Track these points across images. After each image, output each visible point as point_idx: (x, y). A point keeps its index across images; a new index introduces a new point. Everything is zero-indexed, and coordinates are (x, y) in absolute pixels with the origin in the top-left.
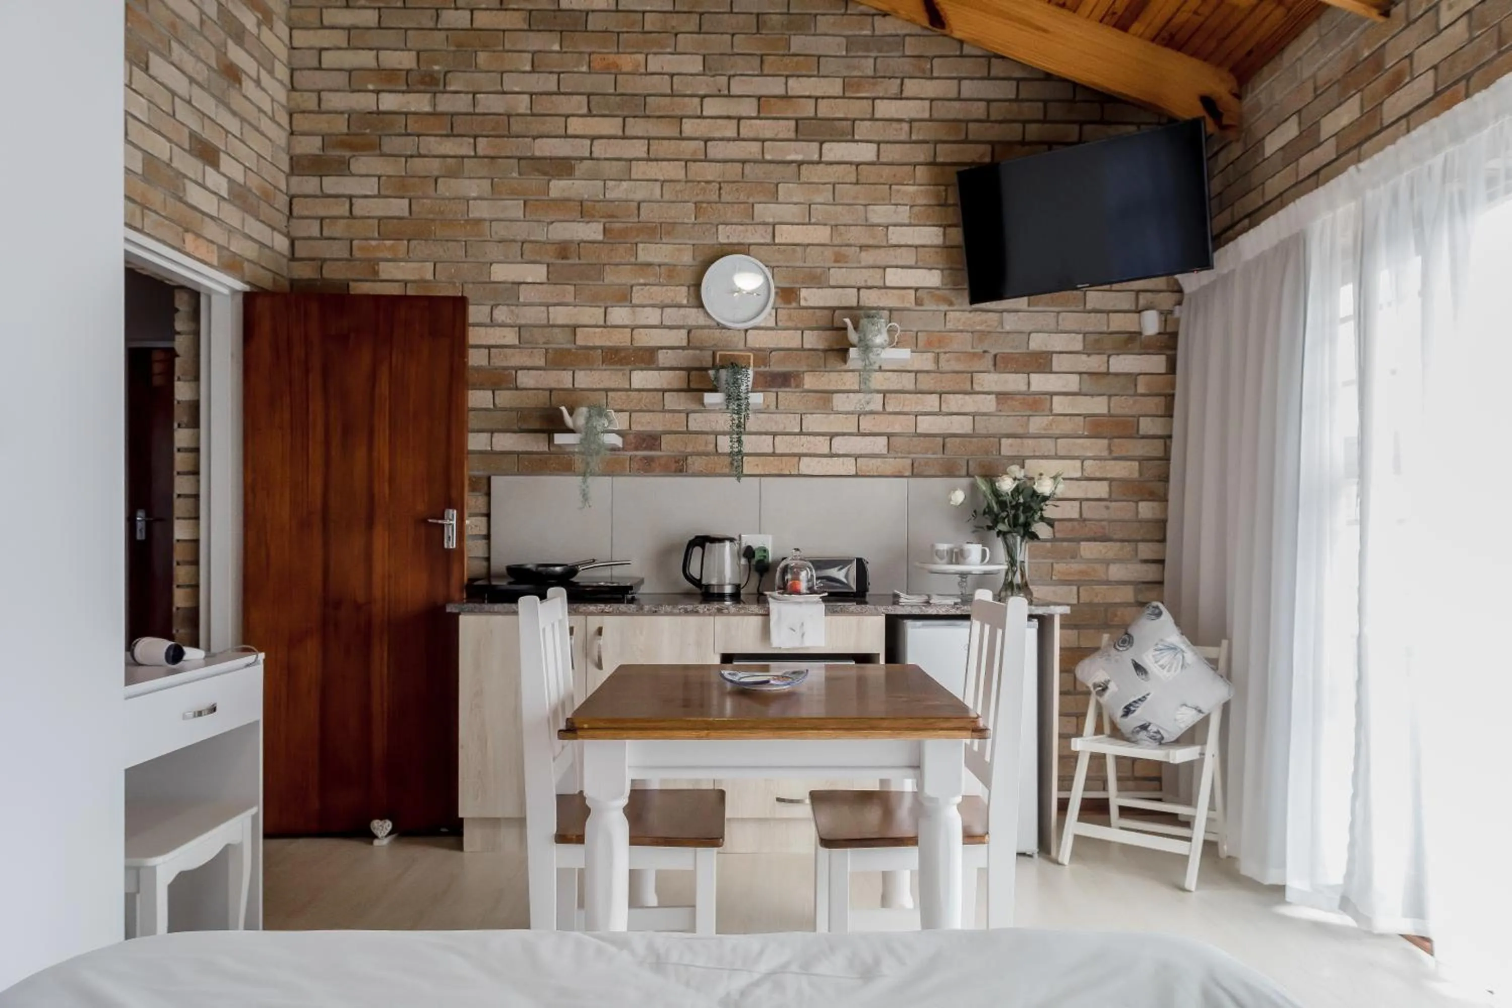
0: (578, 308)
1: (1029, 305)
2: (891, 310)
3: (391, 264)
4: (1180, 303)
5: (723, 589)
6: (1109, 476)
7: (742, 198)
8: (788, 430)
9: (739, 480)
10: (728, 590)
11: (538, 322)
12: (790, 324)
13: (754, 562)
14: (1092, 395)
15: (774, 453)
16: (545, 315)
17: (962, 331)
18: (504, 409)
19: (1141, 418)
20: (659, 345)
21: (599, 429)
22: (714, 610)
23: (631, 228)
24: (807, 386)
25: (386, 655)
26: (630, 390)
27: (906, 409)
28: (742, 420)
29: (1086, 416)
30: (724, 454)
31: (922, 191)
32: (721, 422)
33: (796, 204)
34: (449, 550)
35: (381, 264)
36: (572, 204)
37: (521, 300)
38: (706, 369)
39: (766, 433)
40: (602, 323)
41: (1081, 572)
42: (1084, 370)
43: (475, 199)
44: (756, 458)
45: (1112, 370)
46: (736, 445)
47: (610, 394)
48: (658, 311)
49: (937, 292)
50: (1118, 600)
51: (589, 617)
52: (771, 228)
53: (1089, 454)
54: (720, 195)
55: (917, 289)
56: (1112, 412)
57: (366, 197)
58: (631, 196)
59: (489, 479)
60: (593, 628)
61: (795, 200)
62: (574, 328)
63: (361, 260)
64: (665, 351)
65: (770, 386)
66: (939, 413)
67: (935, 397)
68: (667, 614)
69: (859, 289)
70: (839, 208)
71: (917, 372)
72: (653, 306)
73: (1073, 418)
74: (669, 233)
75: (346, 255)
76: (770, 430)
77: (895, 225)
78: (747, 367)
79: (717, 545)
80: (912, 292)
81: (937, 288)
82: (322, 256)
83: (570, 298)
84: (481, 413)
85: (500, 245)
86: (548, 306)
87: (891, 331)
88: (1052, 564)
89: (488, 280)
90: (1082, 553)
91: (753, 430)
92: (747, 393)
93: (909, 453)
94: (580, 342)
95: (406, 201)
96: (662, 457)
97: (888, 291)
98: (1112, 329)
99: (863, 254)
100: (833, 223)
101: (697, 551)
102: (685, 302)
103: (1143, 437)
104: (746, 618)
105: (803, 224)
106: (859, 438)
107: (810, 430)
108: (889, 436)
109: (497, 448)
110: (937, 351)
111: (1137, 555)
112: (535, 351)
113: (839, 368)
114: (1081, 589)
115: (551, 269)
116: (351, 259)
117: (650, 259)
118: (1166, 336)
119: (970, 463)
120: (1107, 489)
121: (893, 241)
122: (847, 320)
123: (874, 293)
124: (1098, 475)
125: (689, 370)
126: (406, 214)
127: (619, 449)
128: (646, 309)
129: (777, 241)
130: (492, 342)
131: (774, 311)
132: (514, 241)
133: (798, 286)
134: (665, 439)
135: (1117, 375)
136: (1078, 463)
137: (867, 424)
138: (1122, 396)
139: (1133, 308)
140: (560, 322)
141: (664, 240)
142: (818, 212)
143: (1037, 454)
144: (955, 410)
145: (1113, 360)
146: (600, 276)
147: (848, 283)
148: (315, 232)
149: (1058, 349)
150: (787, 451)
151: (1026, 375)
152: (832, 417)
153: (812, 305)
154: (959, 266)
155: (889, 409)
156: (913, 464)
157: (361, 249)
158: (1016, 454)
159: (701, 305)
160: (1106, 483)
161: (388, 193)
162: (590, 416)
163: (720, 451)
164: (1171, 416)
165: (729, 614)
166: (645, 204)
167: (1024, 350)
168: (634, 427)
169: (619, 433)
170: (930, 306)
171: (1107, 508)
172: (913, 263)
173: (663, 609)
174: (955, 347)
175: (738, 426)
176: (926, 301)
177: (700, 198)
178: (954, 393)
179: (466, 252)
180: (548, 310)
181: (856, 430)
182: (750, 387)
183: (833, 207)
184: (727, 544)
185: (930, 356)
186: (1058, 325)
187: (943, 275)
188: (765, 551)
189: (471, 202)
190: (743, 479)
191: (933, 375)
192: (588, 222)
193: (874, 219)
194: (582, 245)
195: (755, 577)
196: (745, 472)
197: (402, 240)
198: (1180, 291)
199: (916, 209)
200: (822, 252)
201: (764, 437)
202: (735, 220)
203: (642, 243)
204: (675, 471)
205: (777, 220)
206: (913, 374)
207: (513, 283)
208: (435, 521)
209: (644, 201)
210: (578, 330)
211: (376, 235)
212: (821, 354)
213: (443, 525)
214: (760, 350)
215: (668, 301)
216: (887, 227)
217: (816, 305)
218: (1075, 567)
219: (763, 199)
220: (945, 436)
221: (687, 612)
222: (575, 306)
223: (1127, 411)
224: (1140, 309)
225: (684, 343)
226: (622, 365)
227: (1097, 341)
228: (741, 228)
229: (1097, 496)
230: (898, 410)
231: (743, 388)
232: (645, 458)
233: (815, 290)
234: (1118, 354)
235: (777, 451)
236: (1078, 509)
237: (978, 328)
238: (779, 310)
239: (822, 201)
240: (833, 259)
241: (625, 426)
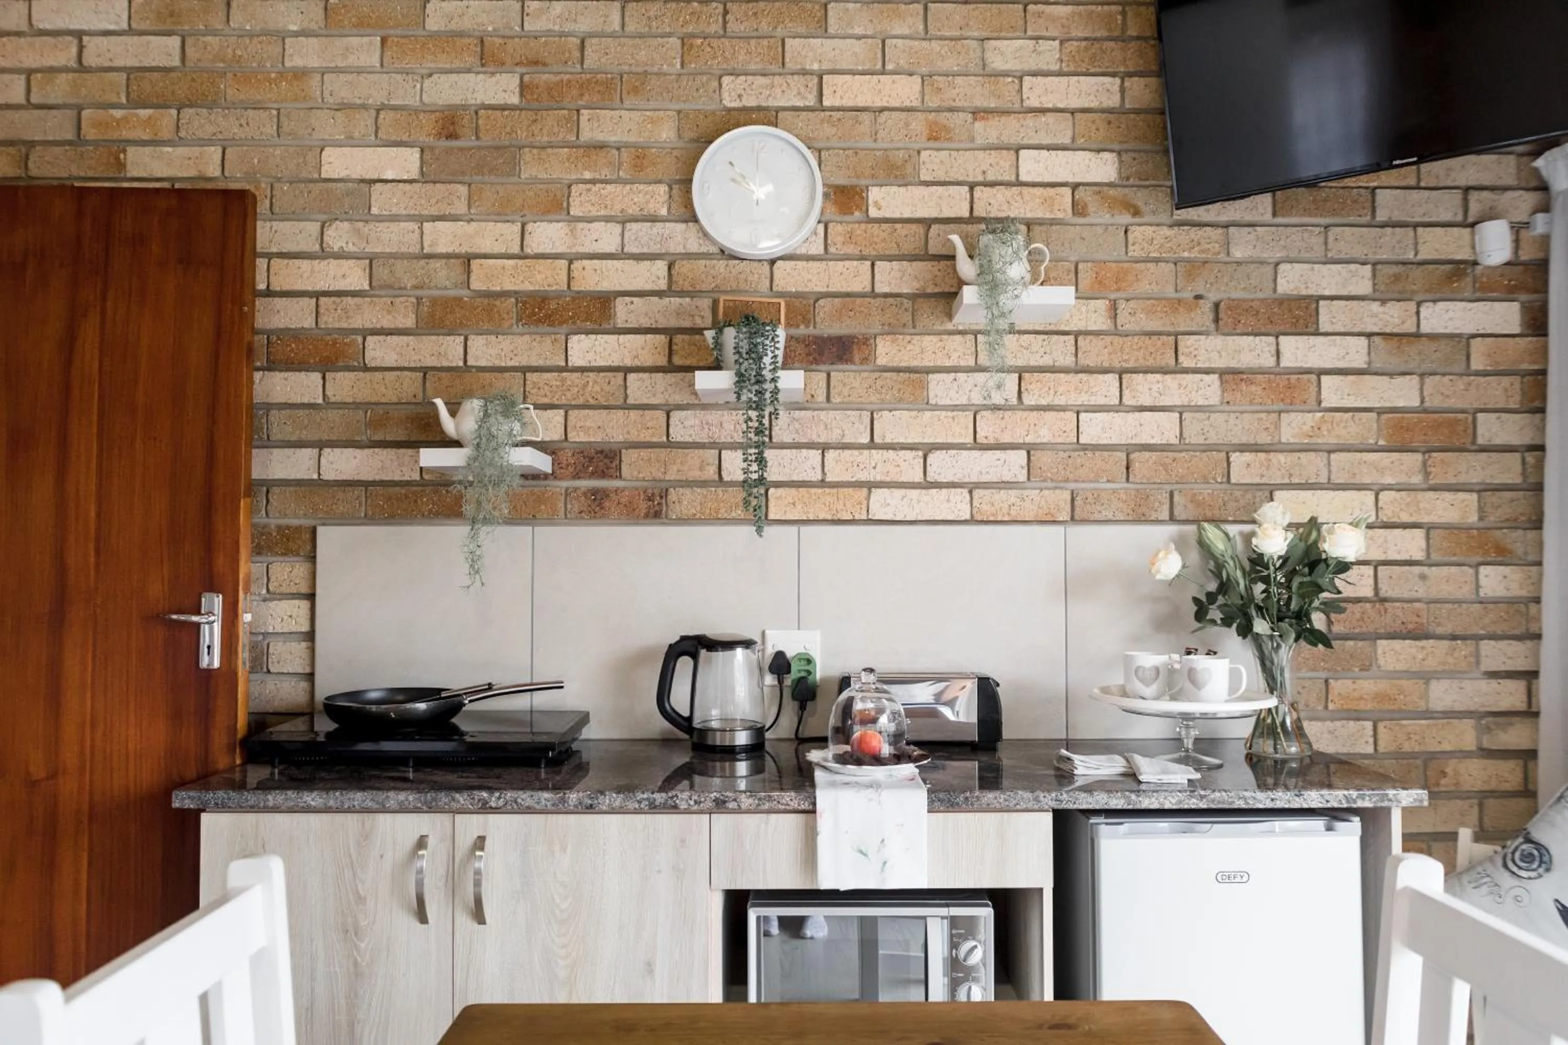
0: (474, 224)
1: (1274, 214)
2: (1029, 224)
3: (148, 150)
4: (1545, 208)
5: (733, 738)
6: (1426, 519)
7: (765, 27)
8: (846, 440)
9: (759, 531)
10: (742, 738)
11: (404, 249)
12: (850, 250)
13: (788, 681)
14: (1391, 375)
15: (823, 481)
16: (417, 235)
17: (1157, 261)
18: (342, 405)
19: (1479, 415)
20: (618, 288)
21: (502, 437)
22: (709, 804)
23: (569, 81)
24: (881, 361)
25: (84, 876)
26: (565, 369)
27: (1060, 401)
28: (766, 421)
29: (1381, 411)
30: (732, 484)
31: (1080, 14)
32: (729, 426)
33: (859, 38)
34: (209, 672)
35: (131, 150)
36: (467, 41)
37: (375, 210)
38: (699, 331)
39: (810, 446)
40: (516, 250)
41: (1380, 697)
42: (1376, 329)
43: (296, 34)
44: (793, 491)
45: (1425, 328)
46: (755, 467)
47: (531, 377)
48: (618, 228)
49: (1112, 192)
50: (1447, 747)
51: (459, 818)
52: (815, 80)
53: (1388, 480)
54: (725, 23)
55: (1075, 187)
56: (1427, 404)
57: (107, 33)
58: (569, 27)
59: (314, 531)
60: (465, 840)
61: (858, 31)
62: (467, 260)
63: (96, 143)
64: (628, 299)
65: (816, 361)
66: (1120, 407)
67: (1112, 379)
68: (612, 811)
69: (972, 187)
70: (935, 45)
71: (1077, 334)
72: (608, 219)
73: (1358, 415)
74: (635, 90)
75: (70, 135)
76: (816, 439)
77: (1034, 74)
78: (775, 323)
79: (720, 656)
80: (1067, 191)
81: (1110, 185)
82: (28, 137)
83: (460, 207)
84: (301, 413)
85: (339, 114)
86: (421, 220)
87: (1034, 259)
88: (1326, 681)
89: (316, 176)
90: (1381, 661)
91: (788, 439)
92: (774, 370)
93: (1067, 480)
94: (477, 284)
95: (175, 41)
96: (624, 489)
97: (1026, 190)
98: (1421, 257)
99: (978, 125)
100: (924, 70)
101: (684, 665)
102: (664, 212)
103: (1483, 449)
104: (774, 817)
105: (872, 73)
106: (976, 454)
107: (888, 440)
108: (1029, 449)
109: (329, 474)
110: (1113, 296)
111: (1478, 663)
112: (398, 300)
113: (938, 327)
114: (1381, 726)
115: (427, 157)
116: (79, 141)
117: (600, 137)
118: (1521, 268)
119: (1176, 498)
120: (1423, 544)
121: (1034, 102)
122: (956, 239)
123: (1001, 194)
124: (1405, 518)
125: (670, 333)
126: (176, 62)
127: (546, 476)
128: (595, 225)
129: (826, 103)
130: (321, 286)
131: (821, 228)
132: (364, 107)
133: (863, 182)
134: (629, 457)
135: (1433, 337)
136: (1369, 497)
137: (989, 428)
138: (1444, 375)
139: (1459, 218)
140: (442, 249)
141: (627, 104)
142: (898, 52)
143: (1296, 480)
144: (1148, 402)
145: (1426, 310)
146: (513, 166)
147: (953, 176)
148: (18, 96)
149: (1327, 293)
150: (847, 478)
151: (1271, 339)
152: (928, 414)
153: (888, 215)
154: (1148, 147)
155: (1028, 400)
156: (1073, 500)
157: (97, 124)
158: (1257, 480)
159: (692, 218)
160: (1419, 534)
161: (144, 26)
162: (486, 415)
163: (726, 478)
164: (1542, 410)
165: (739, 811)
166: (595, 41)
167: (1267, 293)
168: (573, 436)
169: (541, 446)
170: (1100, 216)
171: (1423, 577)
172: (1067, 141)
173: (605, 801)
174: (1144, 287)
175: (759, 432)
176: (1091, 209)
177: (690, 29)
178: (1146, 372)
179: (278, 127)
180: (421, 228)
181: (969, 439)
182: (780, 359)
183: (925, 44)
184: (739, 652)
185: (1101, 305)
186: (1327, 249)
187: (1121, 162)
188: (809, 661)
189: (287, 40)
190: (768, 530)
191: (1108, 339)
192: (493, 74)
193: (997, 63)
194: (482, 112)
195: (790, 707)
196: (771, 516)
197: (170, 107)
198: (1543, 187)
199: (1073, 46)
200: (907, 124)
201: (804, 452)
202: (753, 67)
203: (586, 108)
204: (647, 516)
205: (826, 66)
206: (1072, 338)
207: (362, 181)
208: (183, 618)
209: (592, 35)
210: (475, 264)
211: (124, 100)
212: (907, 303)
213: (198, 625)
214: (799, 295)
215: (633, 211)
216: (1021, 79)
217: (897, 215)
218: (1368, 686)
219: (801, 30)
220: (1130, 450)
221: (654, 808)
222: (470, 221)
223: (1452, 403)
224: (1470, 220)
225: (663, 285)
226: (552, 324)
227: (1397, 278)
228: (760, 80)
229: (1404, 557)
230: (1044, 402)
231: (767, 360)
232: (595, 492)
233: (895, 189)
234: (1435, 301)
235: (829, 479)
236: (1371, 581)
237: (1186, 254)
238: (831, 226)
239: (906, 32)
240: (925, 134)
241: (556, 434)
